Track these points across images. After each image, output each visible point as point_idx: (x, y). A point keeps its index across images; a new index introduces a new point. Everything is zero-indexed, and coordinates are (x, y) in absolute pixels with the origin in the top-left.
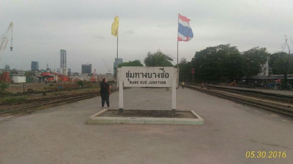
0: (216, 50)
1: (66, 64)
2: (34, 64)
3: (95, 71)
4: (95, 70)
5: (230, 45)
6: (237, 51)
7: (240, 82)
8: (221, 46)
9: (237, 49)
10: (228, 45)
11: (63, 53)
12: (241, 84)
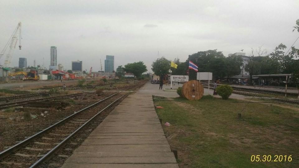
0: (205, 55)
1: (56, 61)
2: (22, 61)
3: (91, 69)
4: (92, 67)
5: (217, 50)
6: (222, 55)
7: (223, 81)
8: (210, 51)
9: (222, 54)
10: (215, 50)
11: (53, 50)
12: (224, 82)
